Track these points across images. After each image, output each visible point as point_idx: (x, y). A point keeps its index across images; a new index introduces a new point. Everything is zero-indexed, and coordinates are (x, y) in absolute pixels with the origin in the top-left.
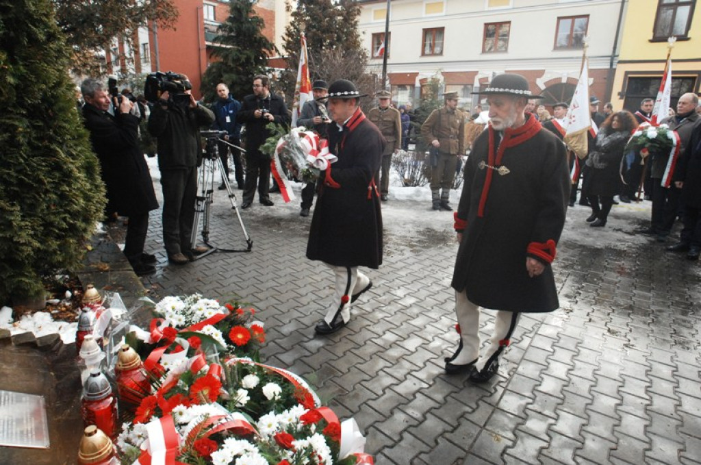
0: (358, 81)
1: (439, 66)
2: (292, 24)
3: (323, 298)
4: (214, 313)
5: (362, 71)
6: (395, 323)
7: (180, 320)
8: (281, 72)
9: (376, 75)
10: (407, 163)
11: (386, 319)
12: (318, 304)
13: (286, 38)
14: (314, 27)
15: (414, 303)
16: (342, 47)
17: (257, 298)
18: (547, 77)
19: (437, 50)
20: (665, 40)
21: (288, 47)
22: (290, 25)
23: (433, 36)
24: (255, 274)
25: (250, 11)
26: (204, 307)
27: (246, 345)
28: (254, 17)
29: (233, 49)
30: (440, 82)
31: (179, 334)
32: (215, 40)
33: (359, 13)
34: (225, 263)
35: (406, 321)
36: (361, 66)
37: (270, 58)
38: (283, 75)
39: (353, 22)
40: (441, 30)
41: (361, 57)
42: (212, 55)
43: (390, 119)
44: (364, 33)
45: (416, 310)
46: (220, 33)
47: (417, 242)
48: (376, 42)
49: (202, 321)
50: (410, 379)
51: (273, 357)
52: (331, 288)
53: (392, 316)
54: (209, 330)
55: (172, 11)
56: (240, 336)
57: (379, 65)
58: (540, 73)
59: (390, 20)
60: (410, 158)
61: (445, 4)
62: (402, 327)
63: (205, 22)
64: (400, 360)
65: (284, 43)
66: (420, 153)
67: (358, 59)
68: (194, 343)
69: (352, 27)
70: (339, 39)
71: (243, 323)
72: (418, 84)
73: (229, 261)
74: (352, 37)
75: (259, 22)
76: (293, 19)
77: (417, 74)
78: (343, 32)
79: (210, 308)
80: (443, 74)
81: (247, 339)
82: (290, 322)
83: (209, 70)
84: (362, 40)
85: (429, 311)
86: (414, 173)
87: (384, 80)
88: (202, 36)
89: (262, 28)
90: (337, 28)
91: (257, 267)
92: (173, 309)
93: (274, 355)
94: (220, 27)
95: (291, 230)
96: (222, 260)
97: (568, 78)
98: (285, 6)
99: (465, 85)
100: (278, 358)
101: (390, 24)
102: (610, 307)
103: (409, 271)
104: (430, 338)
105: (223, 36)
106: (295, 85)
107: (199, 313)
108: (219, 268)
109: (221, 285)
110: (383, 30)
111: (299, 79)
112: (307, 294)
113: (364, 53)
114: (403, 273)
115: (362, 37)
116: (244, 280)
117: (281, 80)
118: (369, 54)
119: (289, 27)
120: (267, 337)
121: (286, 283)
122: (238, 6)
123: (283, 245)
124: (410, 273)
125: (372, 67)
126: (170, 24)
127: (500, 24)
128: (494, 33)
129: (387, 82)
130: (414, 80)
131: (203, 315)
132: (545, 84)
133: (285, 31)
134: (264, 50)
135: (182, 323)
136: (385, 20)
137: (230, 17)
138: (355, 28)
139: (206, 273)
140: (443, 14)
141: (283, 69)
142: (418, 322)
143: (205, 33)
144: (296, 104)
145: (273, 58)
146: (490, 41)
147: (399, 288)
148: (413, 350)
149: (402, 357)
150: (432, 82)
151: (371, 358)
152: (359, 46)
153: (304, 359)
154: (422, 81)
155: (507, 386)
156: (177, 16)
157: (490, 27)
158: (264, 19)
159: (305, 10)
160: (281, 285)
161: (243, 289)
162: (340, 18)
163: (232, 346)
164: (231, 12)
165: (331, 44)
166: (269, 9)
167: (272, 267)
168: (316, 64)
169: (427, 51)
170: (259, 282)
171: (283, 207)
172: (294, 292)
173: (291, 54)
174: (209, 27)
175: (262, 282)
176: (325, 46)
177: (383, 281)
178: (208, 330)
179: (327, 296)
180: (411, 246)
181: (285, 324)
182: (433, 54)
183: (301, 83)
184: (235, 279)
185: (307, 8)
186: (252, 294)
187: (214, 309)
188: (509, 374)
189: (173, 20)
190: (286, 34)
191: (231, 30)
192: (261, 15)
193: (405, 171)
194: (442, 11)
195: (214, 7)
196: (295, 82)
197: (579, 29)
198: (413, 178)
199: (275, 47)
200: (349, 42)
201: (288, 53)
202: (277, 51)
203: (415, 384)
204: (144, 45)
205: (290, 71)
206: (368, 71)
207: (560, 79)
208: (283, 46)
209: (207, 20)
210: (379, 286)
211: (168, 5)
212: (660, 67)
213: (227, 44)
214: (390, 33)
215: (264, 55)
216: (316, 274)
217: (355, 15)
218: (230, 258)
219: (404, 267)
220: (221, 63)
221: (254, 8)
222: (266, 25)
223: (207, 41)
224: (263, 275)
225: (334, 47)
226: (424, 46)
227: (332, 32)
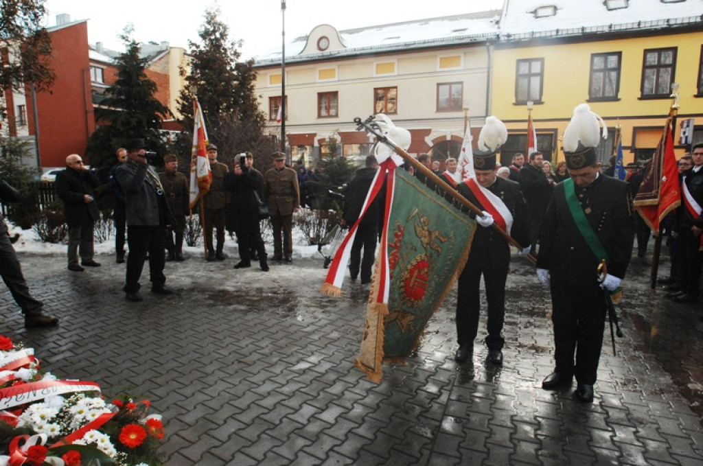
0: (257, 143)
1: (336, 127)
2: (187, 88)
3: (231, 375)
4: (98, 414)
5: (261, 133)
6: (312, 394)
7: (53, 430)
8: (177, 135)
9: (276, 137)
10: (312, 222)
11: (302, 390)
12: (227, 382)
13: (181, 101)
14: (210, 91)
15: (330, 369)
16: (239, 111)
17: (155, 383)
18: (433, 136)
19: (333, 112)
20: (524, 103)
21: (183, 110)
22: (184, 88)
23: (327, 100)
24: (151, 355)
25: (141, 75)
26: (86, 409)
27: (141, 445)
28: (145, 81)
29: (123, 112)
30: (337, 142)
31: (52, 450)
32: (102, 103)
33: (255, 78)
34: (117, 346)
35: (323, 390)
36: (260, 128)
37: (164, 121)
38: (178, 138)
39: (249, 87)
40: (335, 94)
41: (258, 119)
42: (99, 118)
43: (286, 179)
44: (260, 96)
45: (332, 376)
46: (109, 96)
47: (327, 302)
48: (273, 105)
49: (83, 426)
50: (333, 457)
51: (176, 454)
52: (240, 362)
53: (308, 386)
54: (93, 436)
55: (47, 73)
56: (133, 437)
57: (277, 126)
58: (428, 132)
59: (286, 84)
60: (314, 216)
61: (337, 70)
62: (319, 397)
63: (92, 84)
64: (321, 435)
65: (179, 107)
66: (323, 211)
67: (256, 122)
68: (71, 459)
69: (248, 91)
70: (236, 102)
71: (135, 419)
72: (316, 144)
73: (121, 343)
74: (249, 101)
75: (151, 86)
76: (187, 83)
77: (315, 135)
78: (240, 96)
79: (94, 408)
80: (340, 134)
81: (142, 439)
82: (195, 407)
83: (95, 134)
84: (259, 104)
85: (346, 375)
86: (319, 232)
87: (283, 141)
88: (88, 98)
89: (154, 92)
90: (233, 92)
91: (155, 346)
92: (43, 418)
93: (177, 452)
94: (107, 90)
95: (194, 301)
96: (113, 342)
97: (452, 136)
98: (179, 70)
99: (361, 144)
100: (181, 454)
101: (286, 88)
102: (516, 349)
103: (322, 334)
104: (349, 405)
105: (110, 99)
106: (191, 148)
107: (79, 417)
108: (108, 352)
109: (112, 373)
110: (279, 94)
111: (195, 142)
112: (213, 372)
113: (262, 116)
114: (315, 337)
115: (259, 100)
116: (140, 364)
117: (177, 142)
118: (267, 117)
119: (184, 91)
120: (168, 431)
121: (189, 362)
122: (127, 70)
123: (185, 319)
124: (323, 336)
125: (271, 129)
126: (45, 87)
127: (387, 89)
128: (383, 97)
129: (287, 144)
130: (313, 140)
131: (84, 418)
132: (433, 141)
133: (179, 94)
134: (157, 113)
135: (57, 433)
136: (281, 85)
137: (119, 80)
138: (251, 92)
139: (93, 360)
140: (336, 79)
141: (179, 132)
142: (337, 389)
143: (93, 95)
144: (194, 168)
145: (168, 120)
146: (380, 104)
147: (313, 354)
148: (333, 421)
149: (321, 432)
150: (330, 142)
151: (289, 438)
152: (256, 109)
153: (213, 451)
154: (320, 141)
155: (433, 448)
156: (53, 79)
157: (379, 91)
158: (157, 83)
159: (199, 75)
160: (184, 365)
161: (138, 374)
162: (235, 82)
163: (124, 454)
164: (120, 75)
165: (228, 108)
166: (163, 73)
167: (172, 344)
168: (213, 127)
169: (324, 113)
170: (158, 364)
171: (183, 276)
172: (199, 371)
173: (186, 117)
174: (98, 90)
175: (161, 364)
176: (221, 109)
177: (295, 348)
178: (91, 437)
179: (236, 372)
180: (322, 307)
181: (189, 411)
182: (329, 116)
183: (198, 147)
184: (129, 364)
185: (201, 73)
186: (149, 380)
187: (99, 408)
188: (432, 434)
189: (49, 83)
190: (181, 98)
191: (120, 93)
192: (153, 79)
193: (309, 230)
194: (334, 77)
195: (102, 69)
196: (192, 144)
197: (456, 94)
198: (318, 236)
199: (169, 110)
200: (247, 106)
201: (183, 117)
202: (171, 114)
203: (338, 461)
204: (20, 107)
205: (185, 134)
206: (266, 132)
207: (445, 137)
208: (178, 109)
209: (94, 82)
210: (292, 354)
211: (42, 67)
212: (524, 126)
213: (116, 107)
214: (286, 96)
215: (157, 118)
216: (223, 347)
217: (251, 80)
218: (123, 339)
219: (316, 330)
220: (109, 126)
221: (145, 72)
222: (159, 88)
223: (95, 103)
224: (161, 355)
225: (232, 110)
226: (320, 108)
227: (228, 96)
